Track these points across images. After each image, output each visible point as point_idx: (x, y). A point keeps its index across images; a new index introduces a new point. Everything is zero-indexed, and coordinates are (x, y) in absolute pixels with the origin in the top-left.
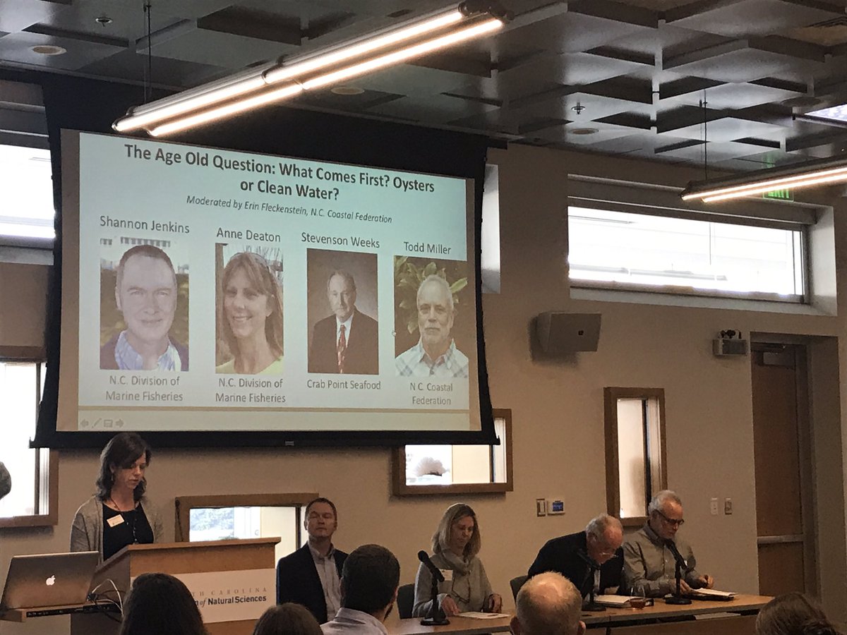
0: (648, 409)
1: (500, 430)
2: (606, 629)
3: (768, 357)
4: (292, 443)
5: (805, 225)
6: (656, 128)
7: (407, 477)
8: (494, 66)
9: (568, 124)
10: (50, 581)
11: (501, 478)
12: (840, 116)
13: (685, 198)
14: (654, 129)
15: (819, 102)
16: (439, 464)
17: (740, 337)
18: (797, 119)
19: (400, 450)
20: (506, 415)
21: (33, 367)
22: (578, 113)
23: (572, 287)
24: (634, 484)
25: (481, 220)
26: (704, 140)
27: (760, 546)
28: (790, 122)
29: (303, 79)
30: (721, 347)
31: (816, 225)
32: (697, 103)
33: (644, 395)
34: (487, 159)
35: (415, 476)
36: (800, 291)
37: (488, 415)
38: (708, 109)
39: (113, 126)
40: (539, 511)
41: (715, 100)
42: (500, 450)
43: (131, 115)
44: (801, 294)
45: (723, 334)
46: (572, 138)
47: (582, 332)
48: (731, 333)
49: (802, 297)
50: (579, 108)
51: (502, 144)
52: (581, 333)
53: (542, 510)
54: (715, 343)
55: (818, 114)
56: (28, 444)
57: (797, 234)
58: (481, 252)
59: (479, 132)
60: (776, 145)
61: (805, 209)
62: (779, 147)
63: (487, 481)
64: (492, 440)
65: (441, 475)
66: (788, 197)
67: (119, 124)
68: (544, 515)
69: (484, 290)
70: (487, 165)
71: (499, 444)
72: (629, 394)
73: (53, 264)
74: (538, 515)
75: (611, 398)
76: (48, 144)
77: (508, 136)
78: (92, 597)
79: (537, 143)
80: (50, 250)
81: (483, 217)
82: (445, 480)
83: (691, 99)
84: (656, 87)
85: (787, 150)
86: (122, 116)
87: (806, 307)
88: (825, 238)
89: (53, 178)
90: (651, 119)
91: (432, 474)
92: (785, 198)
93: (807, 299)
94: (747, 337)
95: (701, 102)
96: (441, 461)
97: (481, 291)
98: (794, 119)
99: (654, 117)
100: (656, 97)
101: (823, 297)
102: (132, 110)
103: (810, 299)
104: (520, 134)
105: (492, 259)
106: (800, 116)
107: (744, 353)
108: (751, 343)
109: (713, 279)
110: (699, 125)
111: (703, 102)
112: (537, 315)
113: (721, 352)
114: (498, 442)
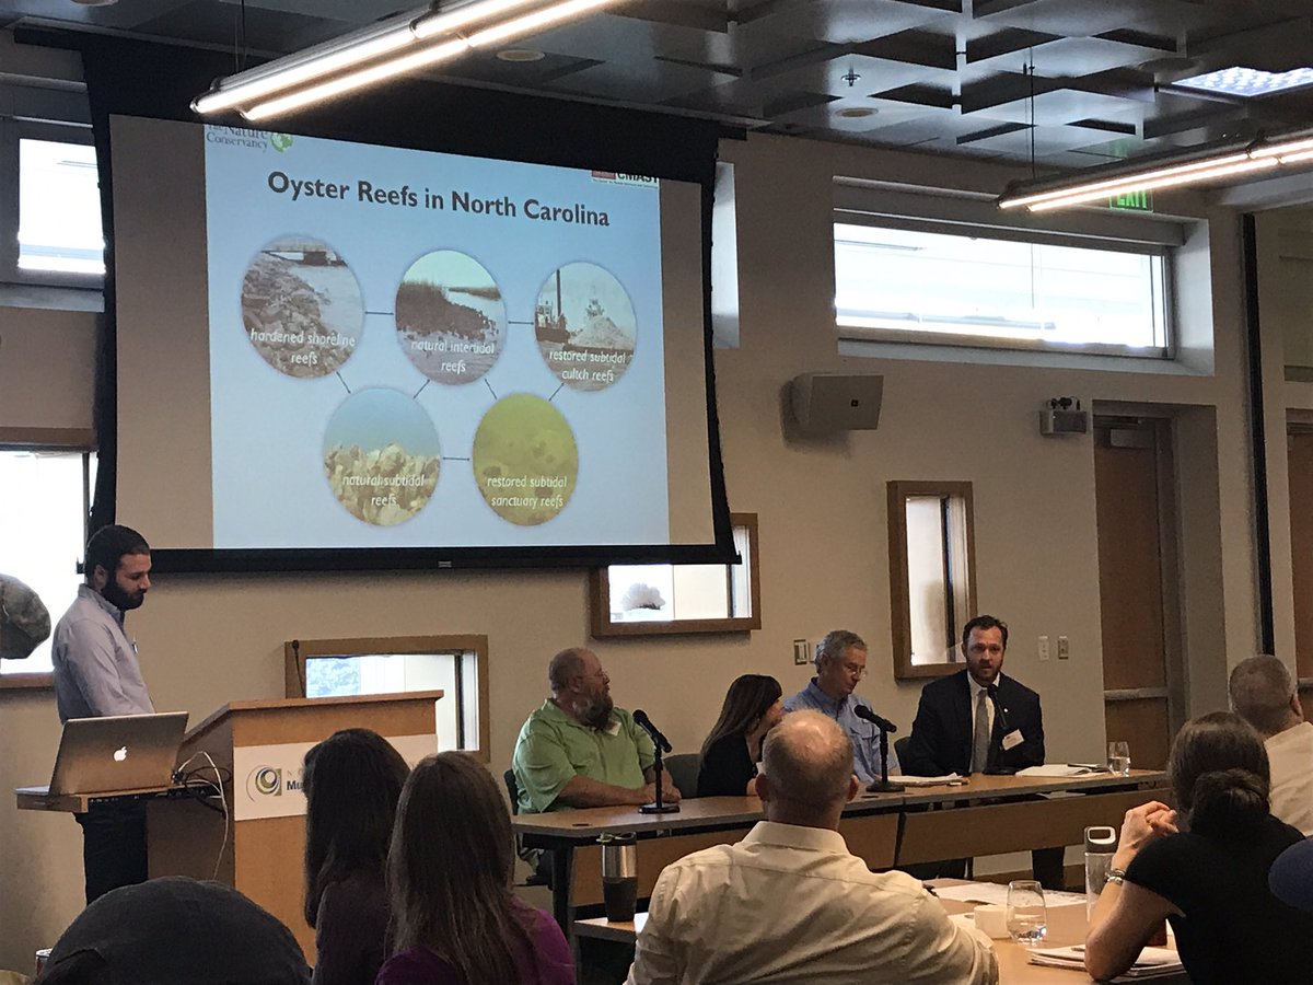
0: (950, 512)
1: (741, 544)
2: (898, 815)
3: (1118, 438)
4: (448, 564)
5: (1167, 247)
6: (960, 106)
7: (612, 611)
8: (731, 16)
9: (833, 104)
10: (120, 755)
11: (743, 611)
12: (1222, 86)
13: (1005, 205)
14: (957, 108)
15: (1191, 65)
16: (655, 593)
17: (1078, 407)
18: (1160, 90)
19: (601, 572)
20: (750, 522)
21: (77, 460)
22: (851, 85)
23: (840, 339)
24: (930, 617)
25: (711, 244)
26: (1030, 123)
27: (1109, 703)
28: (1151, 95)
29: (468, 31)
30: (1051, 421)
31: (1185, 247)
32: (1020, 69)
33: (943, 493)
34: (718, 156)
35: (622, 611)
36: (1161, 343)
37: (724, 522)
38: (1037, 77)
39: (192, 106)
40: (797, 656)
41: (1045, 63)
42: (742, 572)
43: (218, 90)
44: (1163, 346)
45: (1054, 403)
46: (837, 123)
47: (857, 402)
48: (1065, 402)
49: (1165, 350)
50: (851, 78)
51: (739, 133)
52: (855, 403)
53: (802, 654)
54: (1043, 417)
55: (1191, 82)
56: (75, 568)
57: (1157, 260)
58: (711, 290)
59: (706, 115)
60: (1130, 129)
61: (1170, 223)
62: (1134, 133)
63: (724, 615)
64: (732, 558)
65: (659, 609)
66: (1144, 206)
67: (200, 103)
68: (805, 663)
69: (716, 345)
70: (719, 163)
71: (740, 562)
72: (922, 490)
73: (103, 311)
74: (797, 664)
75: (897, 496)
76: (92, 136)
77: (748, 121)
78: (179, 777)
79: (789, 131)
80: (98, 290)
81: (714, 239)
82: (663, 615)
83: (1012, 62)
84: (961, 46)
85: (1146, 136)
86: (205, 90)
87: (1170, 363)
88: (1197, 267)
89: (100, 185)
90: (954, 93)
91: (646, 606)
92: (1141, 208)
93: (1172, 353)
94: (1087, 407)
95: (1025, 66)
96: (659, 589)
97: (711, 346)
98: (1156, 90)
99: (957, 91)
100: (961, 59)
101: (1195, 350)
102: (219, 82)
103: (1175, 355)
104: (766, 117)
105: (726, 298)
106: (1163, 86)
107: (1084, 431)
108: (1094, 416)
109: (1039, 328)
110: (1023, 100)
111: (1028, 66)
112: (792, 379)
113: (1051, 430)
114: (739, 561)
